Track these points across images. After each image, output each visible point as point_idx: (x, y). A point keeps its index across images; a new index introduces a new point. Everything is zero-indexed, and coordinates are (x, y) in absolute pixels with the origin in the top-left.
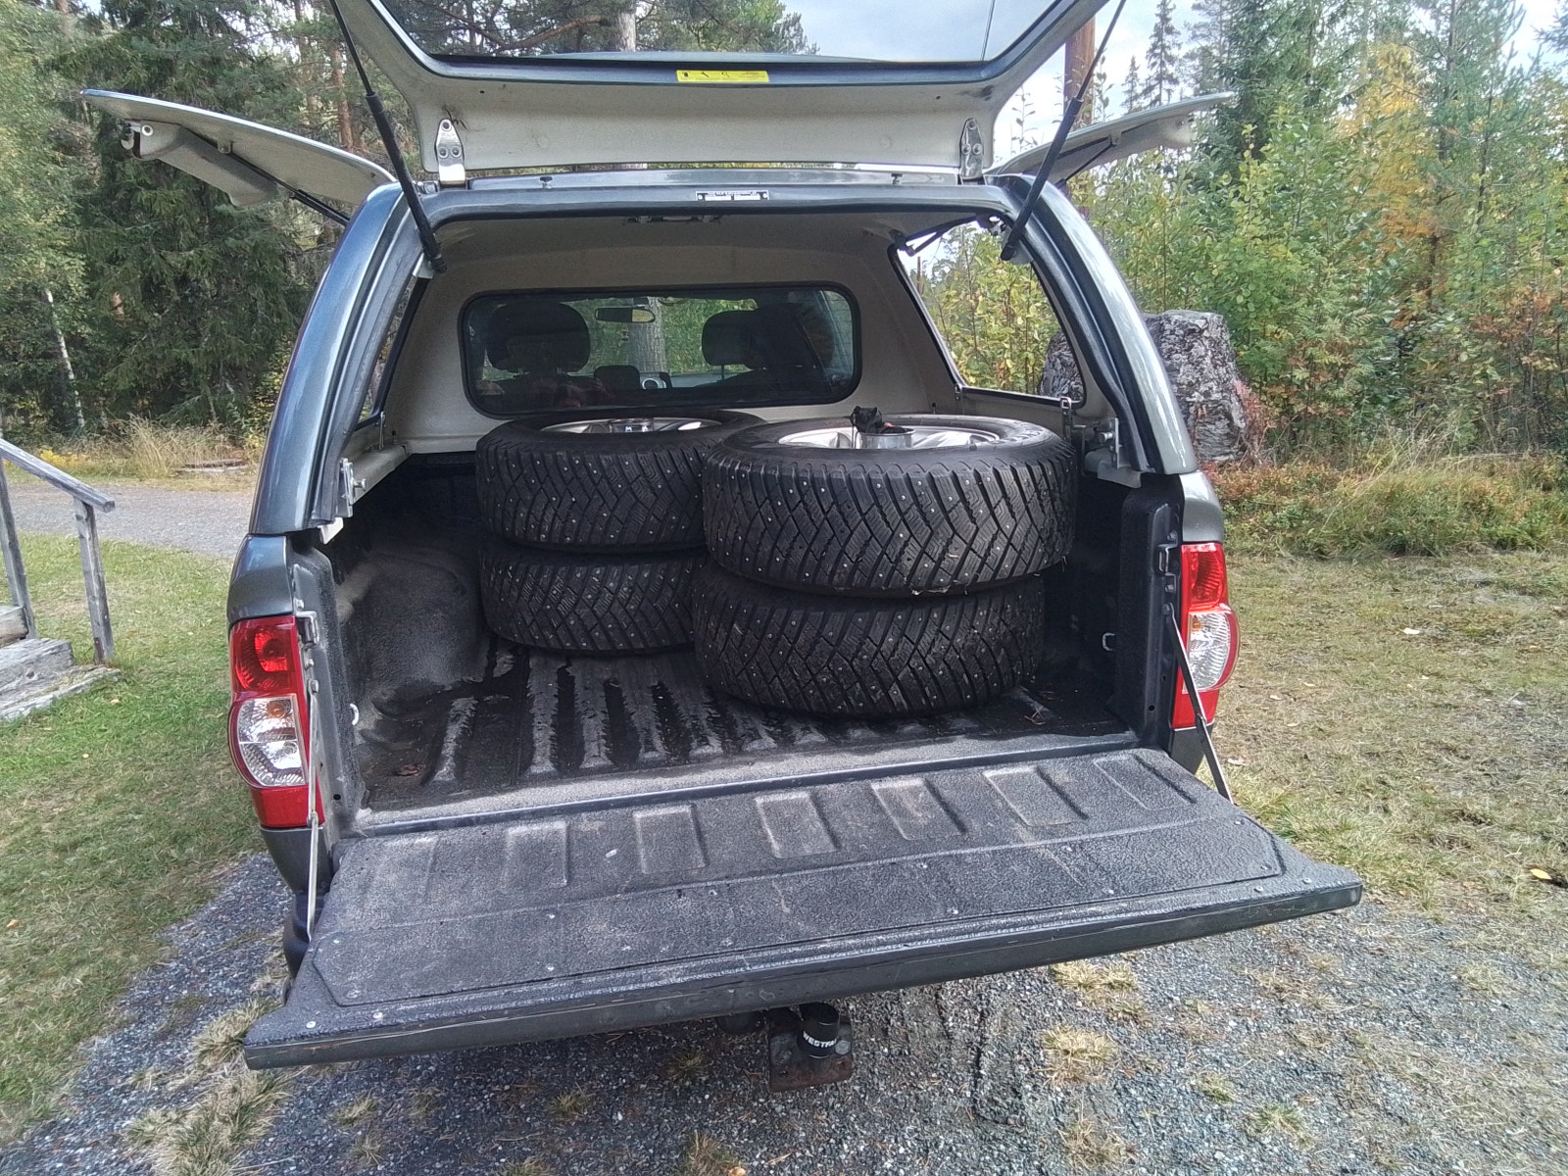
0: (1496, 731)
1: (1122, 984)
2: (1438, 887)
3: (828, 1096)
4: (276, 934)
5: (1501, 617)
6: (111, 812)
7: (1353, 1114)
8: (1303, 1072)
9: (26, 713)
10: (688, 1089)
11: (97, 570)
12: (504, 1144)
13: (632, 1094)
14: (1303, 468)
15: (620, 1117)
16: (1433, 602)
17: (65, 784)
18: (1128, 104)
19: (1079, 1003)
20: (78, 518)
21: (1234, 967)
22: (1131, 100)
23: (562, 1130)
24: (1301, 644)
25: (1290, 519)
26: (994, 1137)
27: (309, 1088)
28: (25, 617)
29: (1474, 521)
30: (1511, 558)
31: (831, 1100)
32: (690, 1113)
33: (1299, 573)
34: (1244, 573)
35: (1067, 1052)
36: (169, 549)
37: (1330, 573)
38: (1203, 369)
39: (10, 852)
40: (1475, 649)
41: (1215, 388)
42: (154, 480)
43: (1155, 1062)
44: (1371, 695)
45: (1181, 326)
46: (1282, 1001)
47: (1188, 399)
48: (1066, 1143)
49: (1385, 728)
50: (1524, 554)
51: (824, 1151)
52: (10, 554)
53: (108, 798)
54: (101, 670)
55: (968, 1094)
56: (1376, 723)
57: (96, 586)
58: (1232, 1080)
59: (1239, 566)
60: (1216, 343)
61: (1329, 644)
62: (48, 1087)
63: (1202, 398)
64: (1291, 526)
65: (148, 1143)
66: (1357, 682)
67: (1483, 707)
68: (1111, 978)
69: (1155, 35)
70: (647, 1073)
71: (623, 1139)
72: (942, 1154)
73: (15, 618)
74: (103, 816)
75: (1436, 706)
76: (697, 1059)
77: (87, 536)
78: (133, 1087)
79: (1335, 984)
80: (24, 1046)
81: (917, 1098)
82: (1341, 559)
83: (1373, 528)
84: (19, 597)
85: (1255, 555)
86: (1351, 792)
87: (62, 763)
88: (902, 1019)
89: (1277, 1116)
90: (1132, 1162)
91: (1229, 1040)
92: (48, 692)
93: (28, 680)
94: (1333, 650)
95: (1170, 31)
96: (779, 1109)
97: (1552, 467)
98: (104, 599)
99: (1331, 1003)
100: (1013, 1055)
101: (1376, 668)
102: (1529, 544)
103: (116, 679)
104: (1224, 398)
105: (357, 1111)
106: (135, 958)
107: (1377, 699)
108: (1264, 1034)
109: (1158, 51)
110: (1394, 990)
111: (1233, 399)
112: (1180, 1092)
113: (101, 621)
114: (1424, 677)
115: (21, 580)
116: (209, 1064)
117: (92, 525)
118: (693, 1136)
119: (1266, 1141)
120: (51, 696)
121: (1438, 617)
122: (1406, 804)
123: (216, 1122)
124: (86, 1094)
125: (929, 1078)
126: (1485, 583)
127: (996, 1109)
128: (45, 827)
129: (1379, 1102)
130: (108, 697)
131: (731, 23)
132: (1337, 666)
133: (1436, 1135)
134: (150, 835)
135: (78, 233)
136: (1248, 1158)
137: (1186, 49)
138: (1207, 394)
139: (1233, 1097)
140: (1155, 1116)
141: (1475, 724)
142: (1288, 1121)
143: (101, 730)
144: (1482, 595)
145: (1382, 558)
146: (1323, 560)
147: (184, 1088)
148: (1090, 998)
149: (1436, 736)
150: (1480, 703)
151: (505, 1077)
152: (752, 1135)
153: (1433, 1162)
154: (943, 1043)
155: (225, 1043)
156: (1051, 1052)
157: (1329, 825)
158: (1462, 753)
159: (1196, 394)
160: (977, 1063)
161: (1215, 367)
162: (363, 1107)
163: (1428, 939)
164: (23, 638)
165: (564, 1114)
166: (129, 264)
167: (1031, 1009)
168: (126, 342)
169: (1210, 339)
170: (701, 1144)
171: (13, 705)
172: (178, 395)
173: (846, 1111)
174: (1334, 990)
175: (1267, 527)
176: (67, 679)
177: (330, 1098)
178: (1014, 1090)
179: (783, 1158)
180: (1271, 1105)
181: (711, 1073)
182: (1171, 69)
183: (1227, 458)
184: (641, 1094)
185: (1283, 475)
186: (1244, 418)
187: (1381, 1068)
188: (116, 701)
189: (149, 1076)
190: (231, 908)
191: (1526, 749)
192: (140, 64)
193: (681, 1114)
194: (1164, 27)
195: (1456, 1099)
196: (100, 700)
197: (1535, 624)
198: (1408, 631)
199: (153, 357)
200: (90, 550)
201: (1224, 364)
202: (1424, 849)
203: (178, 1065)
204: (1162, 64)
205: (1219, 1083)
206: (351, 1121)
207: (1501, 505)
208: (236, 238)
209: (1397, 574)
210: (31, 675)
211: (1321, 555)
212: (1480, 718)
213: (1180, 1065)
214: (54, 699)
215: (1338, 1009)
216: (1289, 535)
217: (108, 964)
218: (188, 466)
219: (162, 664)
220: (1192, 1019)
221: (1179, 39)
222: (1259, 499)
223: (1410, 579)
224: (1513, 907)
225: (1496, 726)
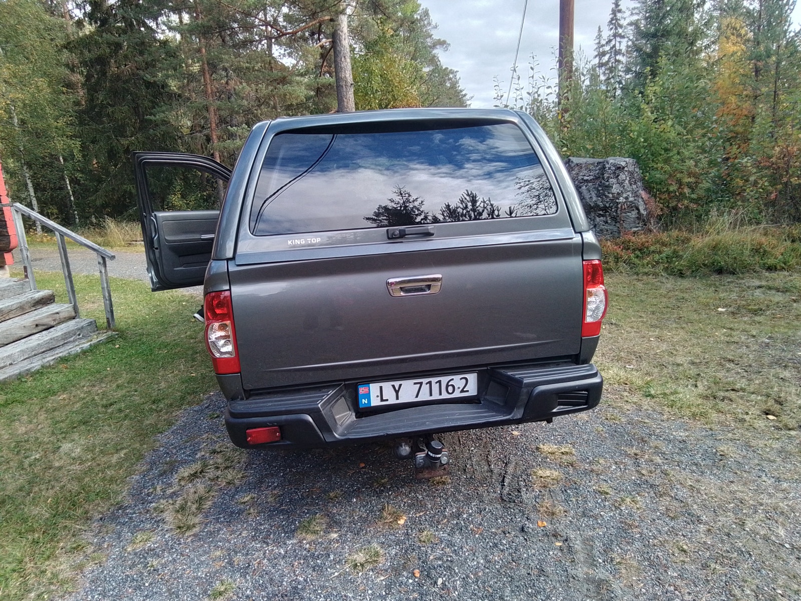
0: (754, 353)
1: (567, 453)
2: (714, 416)
3: (440, 493)
4: (204, 437)
5: (766, 302)
6: (124, 391)
7: (661, 499)
8: (642, 484)
9: (79, 351)
10: (382, 491)
11: (107, 287)
12: (308, 510)
13: (359, 492)
14: (675, 233)
15: (355, 500)
16: (734, 296)
17: (101, 381)
18: (598, 50)
19: (548, 460)
20: (99, 263)
21: (617, 447)
22: (599, 48)
23: (331, 505)
24: (668, 316)
25: (667, 258)
26: (509, 507)
27: (225, 492)
28: (75, 308)
29: (756, 257)
30: (774, 275)
31: (442, 494)
32: (383, 499)
33: (670, 283)
34: (643, 284)
35: (541, 477)
36: (131, 279)
37: (685, 283)
38: (624, 186)
39: (82, 408)
40: (751, 318)
41: (630, 195)
42: (118, 248)
43: (579, 481)
44: (698, 338)
45: (614, 165)
46: (637, 459)
47: (617, 201)
48: (539, 509)
49: (702, 352)
50: (781, 273)
51: (439, 512)
52: (68, 280)
53: (122, 386)
54: (110, 333)
55: (499, 492)
56: (698, 350)
57: (107, 294)
58: (611, 487)
59: (641, 280)
60: (631, 173)
61: (681, 316)
62: (116, 493)
63: (624, 200)
64: (668, 261)
65: (162, 512)
66: (692, 332)
67: (750, 343)
68: (563, 450)
69: (612, 14)
70: (365, 485)
71: (356, 508)
72: (487, 513)
73: (71, 309)
74: (120, 393)
75: (728, 342)
76: (386, 480)
77: (103, 271)
78: (152, 493)
79: (661, 453)
80: (103, 479)
81: (477, 493)
82: (691, 277)
83: (707, 261)
84: (72, 299)
85: (649, 275)
86: (681, 379)
87: (98, 372)
88: (472, 465)
89: (628, 500)
90: (566, 515)
91: (612, 473)
92: (88, 342)
93: (78, 337)
94: (683, 319)
95: (620, 11)
96: (420, 497)
97: (797, 231)
98: (110, 300)
99: (658, 460)
100: (519, 478)
101: (702, 327)
102: (783, 268)
103: (117, 336)
104: (635, 200)
105: (246, 499)
106: (145, 446)
107: (701, 339)
108: (627, 471)
109: (614, 22)
110: (687, 455)
111: (640, 200)
112: (588, 491)
113: (109, 311)
114: (724, 330)
115: (73, 292)
116: (183, 484)
117: (105, 266)
118: (385, 507)
119: (623, 508)
120: (89, 344)
121: (735, 303)
122: (706, 383)
123: (189, 504)
124: (133, 496)
125: (483, 487)
126: (760, 287)
127: (510, 497)
128: (96, 398)
129: (673, 495)
130: (114, 345)
131: (394, 18)
132: (684, 325)
133: (695, 507)
134: (143, 400)
135: (77, 128)
136: (614, 514)
137: (628, 21)
138: (627, 198)
139: (611, 493)
140: (577, 500)
141: (744, 350)
142: (633, 501)
143: (113, 359)
144: (758, 292)
145: (711, 276)
146: (682, 277)
147: (174, 493)
148: (553, 458)
149: (725, 355)
150: (749, 341)
151: (306, 487)
152: (408, 506)
153: (692, 516)
154: (489, 474)
155: (188, 476)
156: (535, 477)
157: (667, 391)
158: (736, 362)
159: (621, 198)
160: (503, 481)
161: (631, 185)
162: (248, 498)
163: (706, 436)
164: (74, 318)
165: (332, 499)
166: (102, 144)
167: (527, 461)
168: (100, 181)
169: (629, 172)
170: (388, 509)
171: (73, 348)
172: (125, 207)
173: (448, 498)
174: (660, 455)
175: (656, 262)
176: (95, 337)
177: (235, 495)
178: (518, 491)
179: (421, 514)
180: (626, 496)
181: (391, 484)
182: (620, 31)
183: (637, 229)
184: (363, 492)
185: (664, 237)
186: (646, 209)
187: (676, 483)
188: (118, 346)
189: (158, 489)
190: (183, 428)
191: (766, 360)
192: (106, 45)
193: (380, 499)
194: (616, 10)
195: (706, 494)
196: (110, 346)
197: (782, 306)
198: (720, 309)
199: (113, 189)
200: (104, 277)
201: (635, 183)
202: (711, 402)
203: (170, 485)
204: (616, 29)
205: (605, 487)
206: (244, 503)
207: (770, 250)
208: (154, 130)
209: (717, 283)
210: (79, 335)
211: (681, 275)
212: (747, 347)
213: (590, 482)
214: (90, 345)
215: (660, 461)
216: (666, 266)
217: (134, 449)
218: (134, 241)
219: (136, 330)
220: (597, 465)
221: (625, 15)
222: (652, 248)
223: (724, 286)
224: (746, 424)
225: (754, 351)
